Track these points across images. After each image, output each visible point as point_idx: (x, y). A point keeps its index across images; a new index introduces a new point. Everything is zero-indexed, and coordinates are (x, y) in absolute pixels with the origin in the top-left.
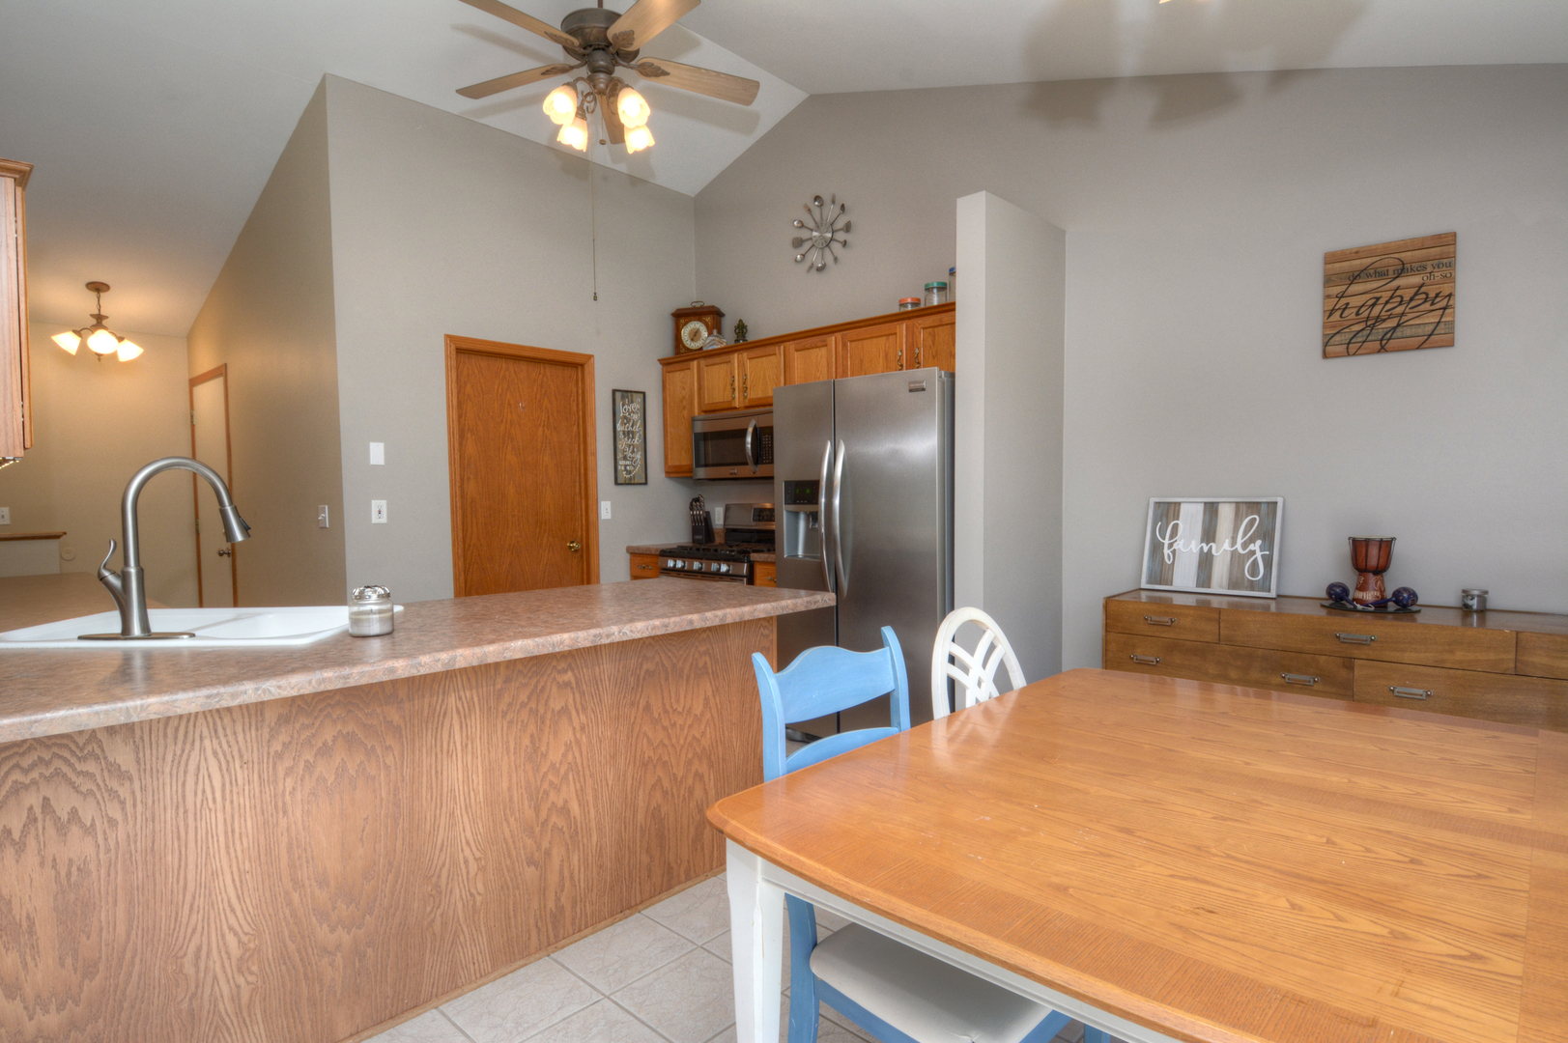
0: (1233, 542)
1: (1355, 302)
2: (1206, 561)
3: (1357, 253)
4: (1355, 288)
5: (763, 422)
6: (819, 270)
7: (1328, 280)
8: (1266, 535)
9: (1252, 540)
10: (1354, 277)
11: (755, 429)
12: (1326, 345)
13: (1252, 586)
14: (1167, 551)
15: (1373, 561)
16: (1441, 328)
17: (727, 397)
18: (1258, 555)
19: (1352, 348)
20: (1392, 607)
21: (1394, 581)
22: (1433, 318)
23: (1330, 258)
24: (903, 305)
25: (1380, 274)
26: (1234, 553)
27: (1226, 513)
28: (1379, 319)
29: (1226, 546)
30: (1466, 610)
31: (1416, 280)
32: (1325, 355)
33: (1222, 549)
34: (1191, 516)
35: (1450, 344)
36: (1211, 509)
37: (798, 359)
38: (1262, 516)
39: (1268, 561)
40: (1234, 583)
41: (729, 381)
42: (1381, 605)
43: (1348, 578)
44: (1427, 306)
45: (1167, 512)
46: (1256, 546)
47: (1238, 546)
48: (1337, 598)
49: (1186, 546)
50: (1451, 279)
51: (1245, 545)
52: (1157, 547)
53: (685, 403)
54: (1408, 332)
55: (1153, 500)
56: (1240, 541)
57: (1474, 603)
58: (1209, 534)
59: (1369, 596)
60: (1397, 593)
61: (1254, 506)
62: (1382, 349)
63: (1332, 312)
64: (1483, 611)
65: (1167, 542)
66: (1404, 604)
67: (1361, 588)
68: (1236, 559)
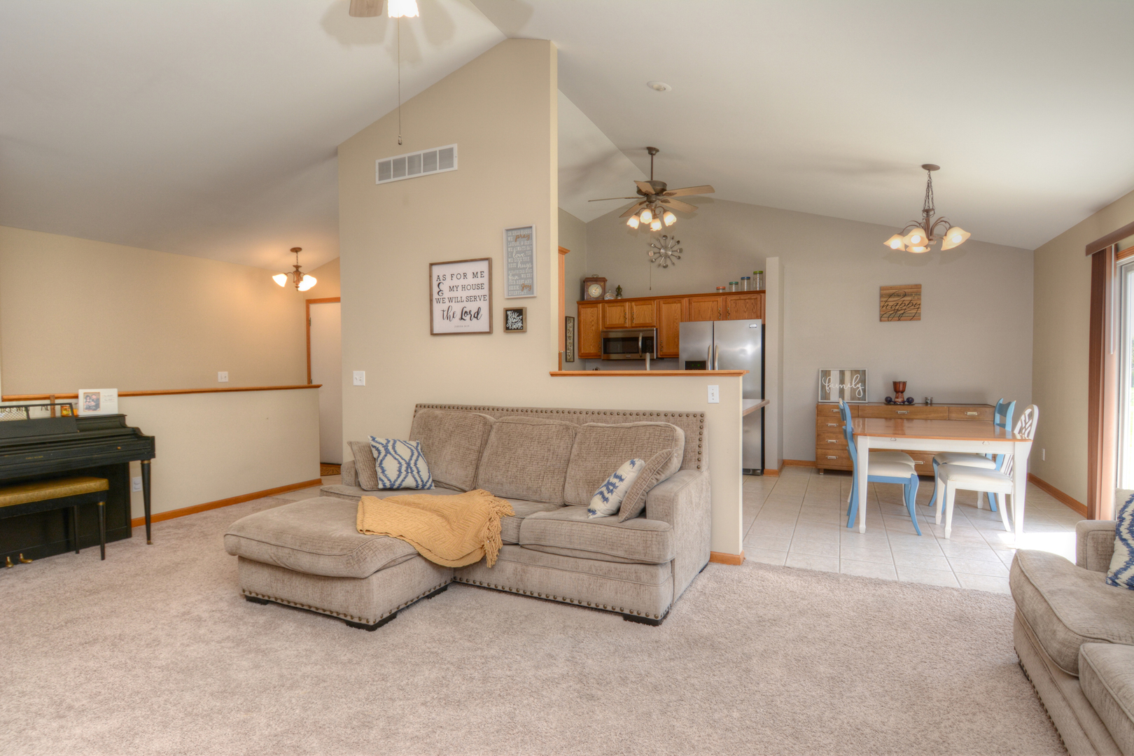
0: (851, 384)
1: (891, 304)
2: (842, 392)
3: (891, 288)
4: (890, 299)
5: (648, 334)
6: (664, 267)
7: (881, 296)
8: (863, 382)
9: (858, 383)
10: (891, 296)
11: (643, 338)
12: (881, 317)
13: (859, 399)
14: (827, 388)
15: (901, 389)
16: (917, 315)
17: (622, 321)
18: (860, 388)
19: (890, 319)
20: (906, 403)
21: (906, 395)
22: (914, 311)
23: (882, 289)
24: (718, 289)
25: (898, 296)
26: (852, 388)
27: (848, 375)
28: (898, 310)
29: (849, 386)
30: (926, 404)
31: (909, 298)
32: (881, 321)
33: (847, 387)
34: (835, 376)
35: (920, 319)
36: (842, 373)
37: (664, 307)
38: (862, 375)
39: (864, 391)
40: (852, 398)
41: (622, 314)
42: (904, 402)
43: (893, 396)
44: (913, 307)
45: (826, 374)
46: (859, 385)
47: (853, 385)
48: (889, 401)
49: (834, 386)
50: (920, 299)
51: (855, 385)
52: (823, 387)
53: (593, 323)
54: (907, 315)
55: (820, 370)
56: (853, 384)
57: (929, 402)
58: (842, 381)
59: (900, 400)
60: (908, 399)
61: (857, 372)
62: (899, 320)
63: (883, 307)
64: (931, 404)
65: (827, 385)
66: (910, 401)
67: (897, 398)
68: (853, 390)
